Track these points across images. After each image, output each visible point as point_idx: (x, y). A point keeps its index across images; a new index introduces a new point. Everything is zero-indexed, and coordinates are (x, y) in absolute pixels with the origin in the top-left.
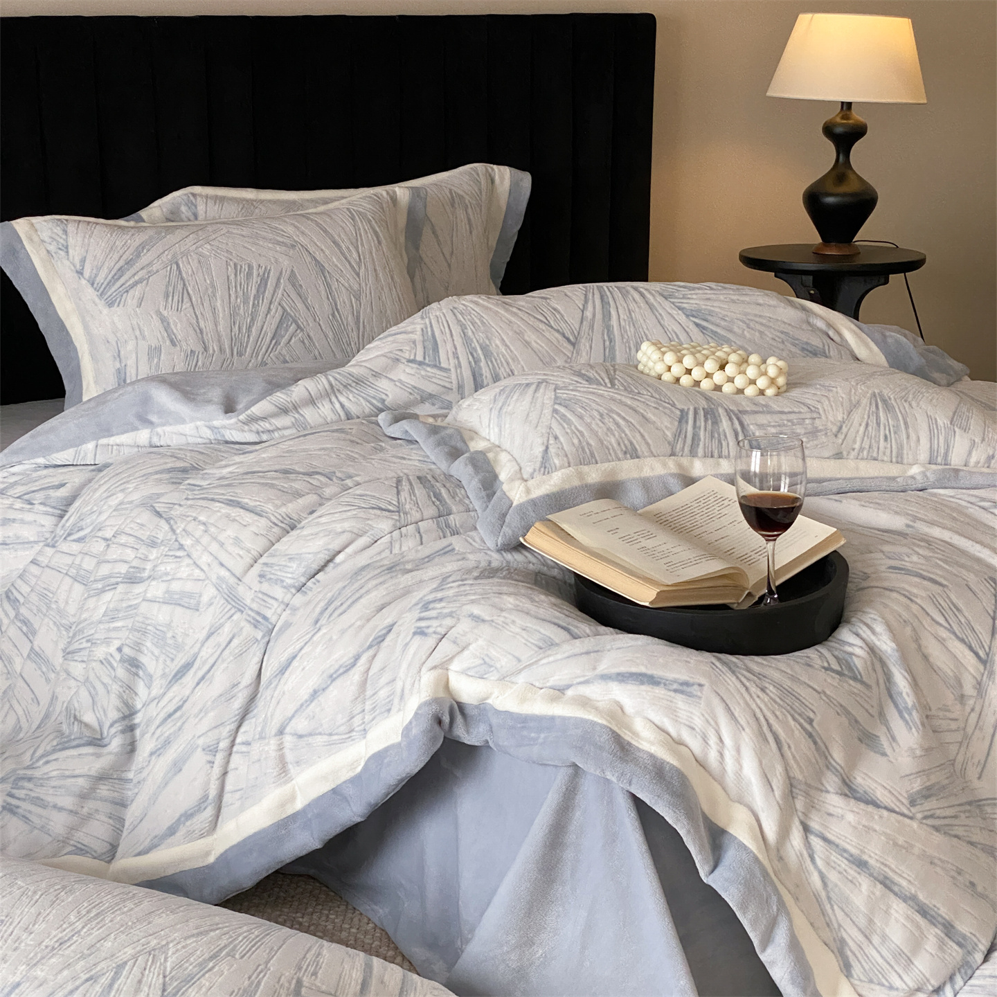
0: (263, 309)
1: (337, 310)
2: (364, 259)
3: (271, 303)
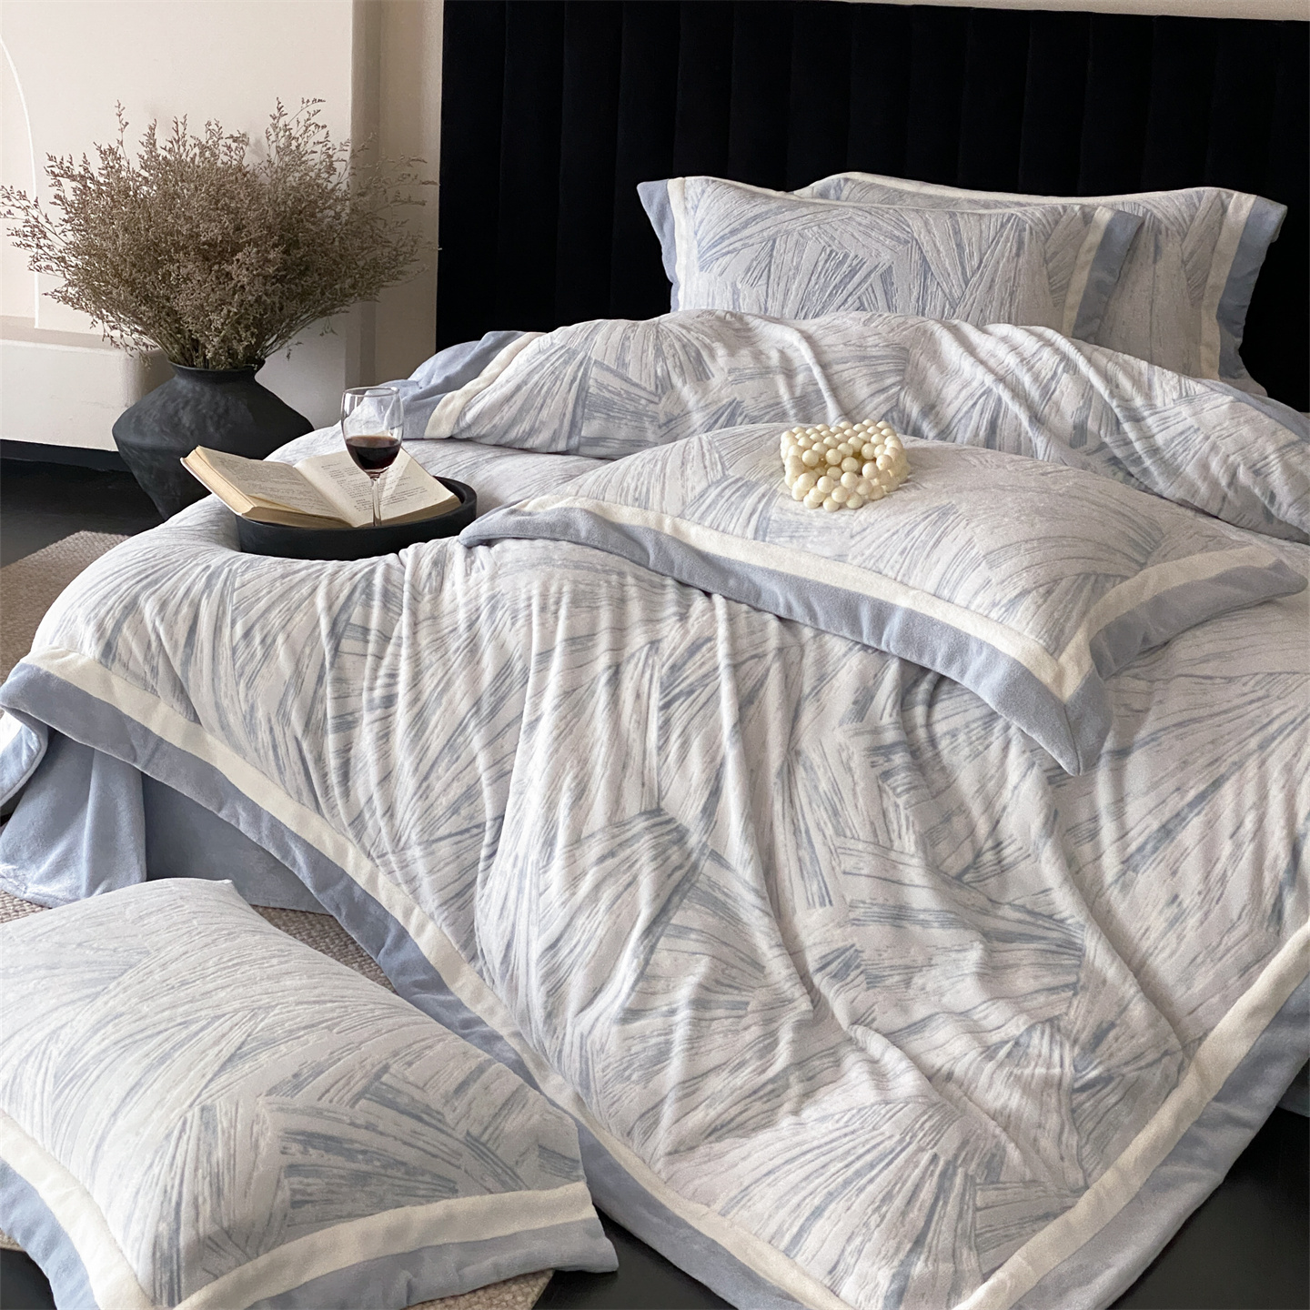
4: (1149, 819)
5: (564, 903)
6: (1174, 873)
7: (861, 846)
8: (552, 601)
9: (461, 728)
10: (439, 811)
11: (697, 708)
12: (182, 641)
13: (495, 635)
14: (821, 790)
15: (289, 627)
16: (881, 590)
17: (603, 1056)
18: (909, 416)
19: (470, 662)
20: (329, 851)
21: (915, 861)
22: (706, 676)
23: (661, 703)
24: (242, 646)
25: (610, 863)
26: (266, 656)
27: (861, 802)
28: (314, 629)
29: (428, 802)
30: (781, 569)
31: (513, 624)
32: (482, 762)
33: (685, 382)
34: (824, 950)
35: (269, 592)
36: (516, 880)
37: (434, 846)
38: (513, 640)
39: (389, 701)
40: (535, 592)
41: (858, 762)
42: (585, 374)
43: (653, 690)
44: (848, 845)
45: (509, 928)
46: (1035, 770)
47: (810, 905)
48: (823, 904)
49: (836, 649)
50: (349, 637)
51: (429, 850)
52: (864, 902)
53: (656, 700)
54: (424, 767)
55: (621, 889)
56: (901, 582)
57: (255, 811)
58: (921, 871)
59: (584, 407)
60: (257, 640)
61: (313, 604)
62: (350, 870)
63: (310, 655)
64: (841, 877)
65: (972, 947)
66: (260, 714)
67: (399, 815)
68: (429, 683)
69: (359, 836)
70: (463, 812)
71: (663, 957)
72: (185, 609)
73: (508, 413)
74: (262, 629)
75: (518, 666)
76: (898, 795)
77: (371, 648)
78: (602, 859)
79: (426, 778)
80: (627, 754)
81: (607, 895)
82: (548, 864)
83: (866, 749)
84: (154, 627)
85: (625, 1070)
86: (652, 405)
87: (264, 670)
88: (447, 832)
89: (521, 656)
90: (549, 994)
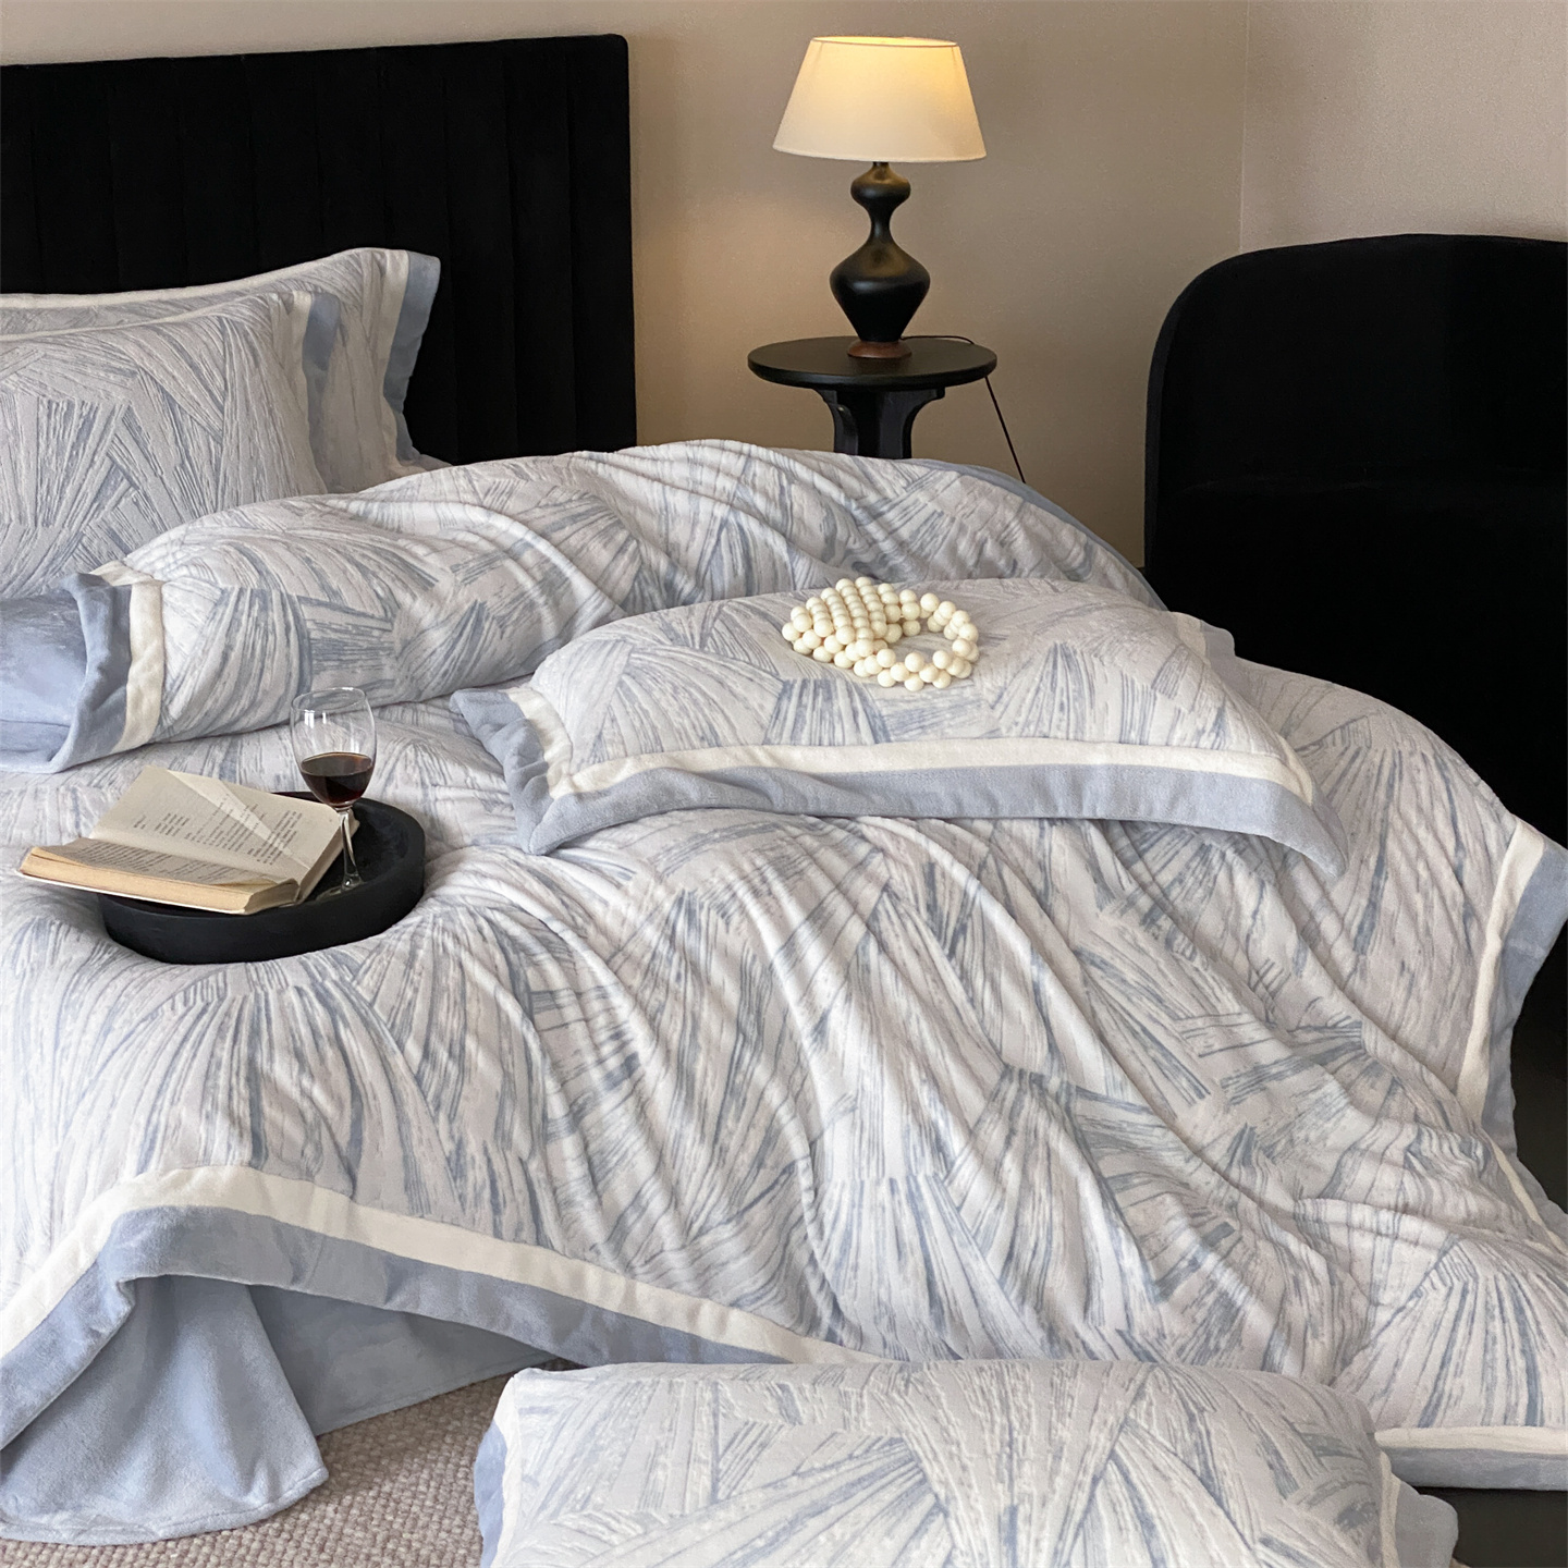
0: (83, 461)
1: (189, 458)
2: (232, 386)
3: (94, 454)
4: (1356, 897)
5: (1000, 1207)
6: (1394, 941)
7: (1200, 1023)
8: (757, 881)
9: (734, 1064)
10: (742, 1172)
11: (981, 943)
12: (346, 1094)
13: (712, 944)
14: (1132, 983)
15: (471, 1025)
16: (1067, 754)
17: (1168, 1341)
18: (657, 572)
19: (701, 985)
20: (563, 1287)
21: (1246, 1018)
22: (963, 906)
23: (947, 951)
24: (427, 1070)
25: (1017, 1141)
26: (462, 1070)
27: (1171, 977)
28: (499, 1016)
29: (727, 1167)
30: (939, 765)
31: (727, 924)
32: (774, 1095)
33: (414, 597)
34: (1226, 1141)
35: (416, 991)
36: (906, 1208)
37: (746, 1217)
38: (735, 942)
39: (630, 1064)
40: (732, 877)
41: (1142, 938)
42: (296, 617)
43: (928, 941)
44: (1189, 1027)
45: (921, 1265)
46: (1268, 888)
47: (1191, 1103)
48: (1201, 1096)
49: (1026, 832)
50: (541, 1010)
51: (743, 1223)
52: (1230, 1078)
53: (936, 951)
54: (710, 1128)
55: (1046, 1162)
56: (1076, 739)
57: (450, 1277)
58: (1256, 1025)
59: (311, 660)
60: (443, 1055)
61: (475, 985)
62: (592, 1295)
63: (511, 1050)
64: (1201, 1061)
65: (1326, 1081)
66: (473, 1148)
67: (687, 1200)
68: (673, 1029)
69: (618, 1250)
70: (769, 1162)
71: (1133, 1214)
72: (330, 1053)
73: (223, 691)
74: (442, 1039)
75: (757, 970)
76: (1191, 959)
77: (572, 1013)
78: (1008, 1142)
79: (716, 1140)
80: (945, 1021)
81: (1038, 1175)
82: (949, 1172)
83: (1140, 925)
84: (303, 1092)
85: (1207, 1340)
86: (385, 636)
87: (466, 1087)
88: (757, 1194)
89: (754, 957)
90: (1037, 1309)
